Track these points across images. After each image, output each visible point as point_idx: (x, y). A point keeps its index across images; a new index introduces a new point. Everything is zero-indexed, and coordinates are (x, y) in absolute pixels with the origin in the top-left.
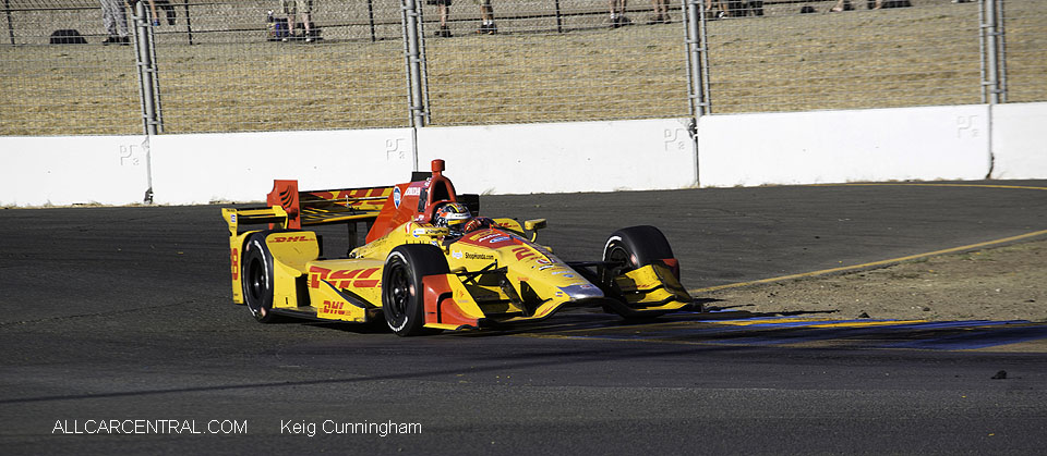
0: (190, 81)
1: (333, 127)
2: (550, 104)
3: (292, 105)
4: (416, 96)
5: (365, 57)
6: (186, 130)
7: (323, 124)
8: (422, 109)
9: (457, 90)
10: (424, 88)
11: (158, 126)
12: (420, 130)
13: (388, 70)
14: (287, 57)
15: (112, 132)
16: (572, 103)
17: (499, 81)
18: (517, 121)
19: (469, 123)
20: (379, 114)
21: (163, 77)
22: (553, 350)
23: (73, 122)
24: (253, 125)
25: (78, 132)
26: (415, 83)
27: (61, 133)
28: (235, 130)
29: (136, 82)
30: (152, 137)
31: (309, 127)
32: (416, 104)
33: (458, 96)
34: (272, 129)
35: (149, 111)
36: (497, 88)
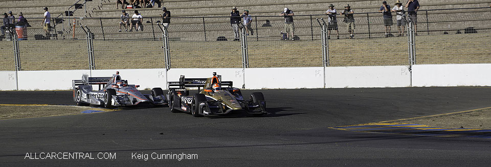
0: (257, 52)
1: (299, 66)
2: (366, 60)
3: (287, 60)
4: (325, 57)
5: (310, 45)
6: (255, 67)
7: (296, 65)
8: (327, 61)
9: (337, 56)
10: (327, 55)
11: (247, 66)
12: (326, 68)
13: (317, 49)
14: (286, 45)
15: (233, 67)
16: (373, 60)
17: (351, 53)
18: (356, 65)
19: (341, 66)
20: (314, 63)
21: (249, 51)
22: (365, 136)
23: (222, 64)
24: (275, 65)
25: (224, 67)
26: (325, 53)
27: (218, 67)
28: (270, 67)
29: (241, 52)
30: (245, 69)
31: (292, 66)
32: (325, 59)
33: (338, 57)
34: (281, 67)
35: (245, 61)
36: (350, 55)
